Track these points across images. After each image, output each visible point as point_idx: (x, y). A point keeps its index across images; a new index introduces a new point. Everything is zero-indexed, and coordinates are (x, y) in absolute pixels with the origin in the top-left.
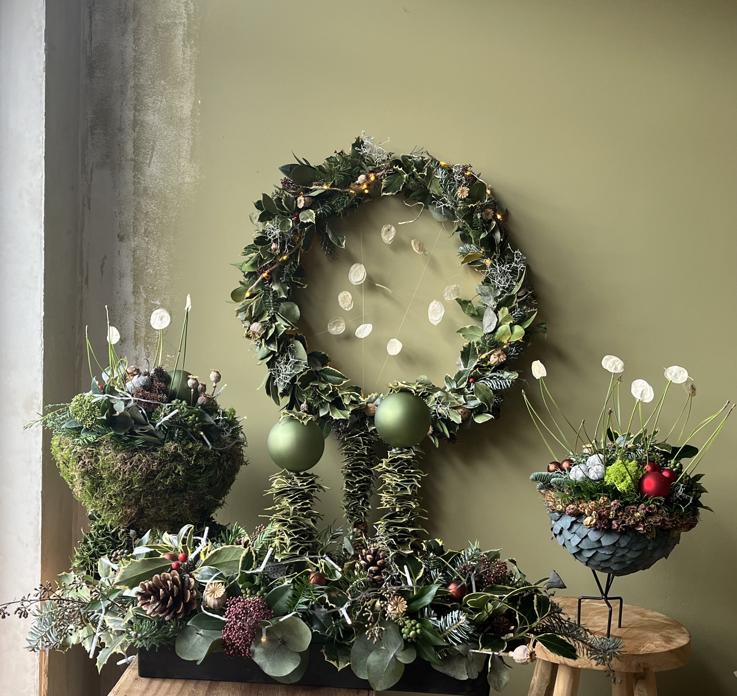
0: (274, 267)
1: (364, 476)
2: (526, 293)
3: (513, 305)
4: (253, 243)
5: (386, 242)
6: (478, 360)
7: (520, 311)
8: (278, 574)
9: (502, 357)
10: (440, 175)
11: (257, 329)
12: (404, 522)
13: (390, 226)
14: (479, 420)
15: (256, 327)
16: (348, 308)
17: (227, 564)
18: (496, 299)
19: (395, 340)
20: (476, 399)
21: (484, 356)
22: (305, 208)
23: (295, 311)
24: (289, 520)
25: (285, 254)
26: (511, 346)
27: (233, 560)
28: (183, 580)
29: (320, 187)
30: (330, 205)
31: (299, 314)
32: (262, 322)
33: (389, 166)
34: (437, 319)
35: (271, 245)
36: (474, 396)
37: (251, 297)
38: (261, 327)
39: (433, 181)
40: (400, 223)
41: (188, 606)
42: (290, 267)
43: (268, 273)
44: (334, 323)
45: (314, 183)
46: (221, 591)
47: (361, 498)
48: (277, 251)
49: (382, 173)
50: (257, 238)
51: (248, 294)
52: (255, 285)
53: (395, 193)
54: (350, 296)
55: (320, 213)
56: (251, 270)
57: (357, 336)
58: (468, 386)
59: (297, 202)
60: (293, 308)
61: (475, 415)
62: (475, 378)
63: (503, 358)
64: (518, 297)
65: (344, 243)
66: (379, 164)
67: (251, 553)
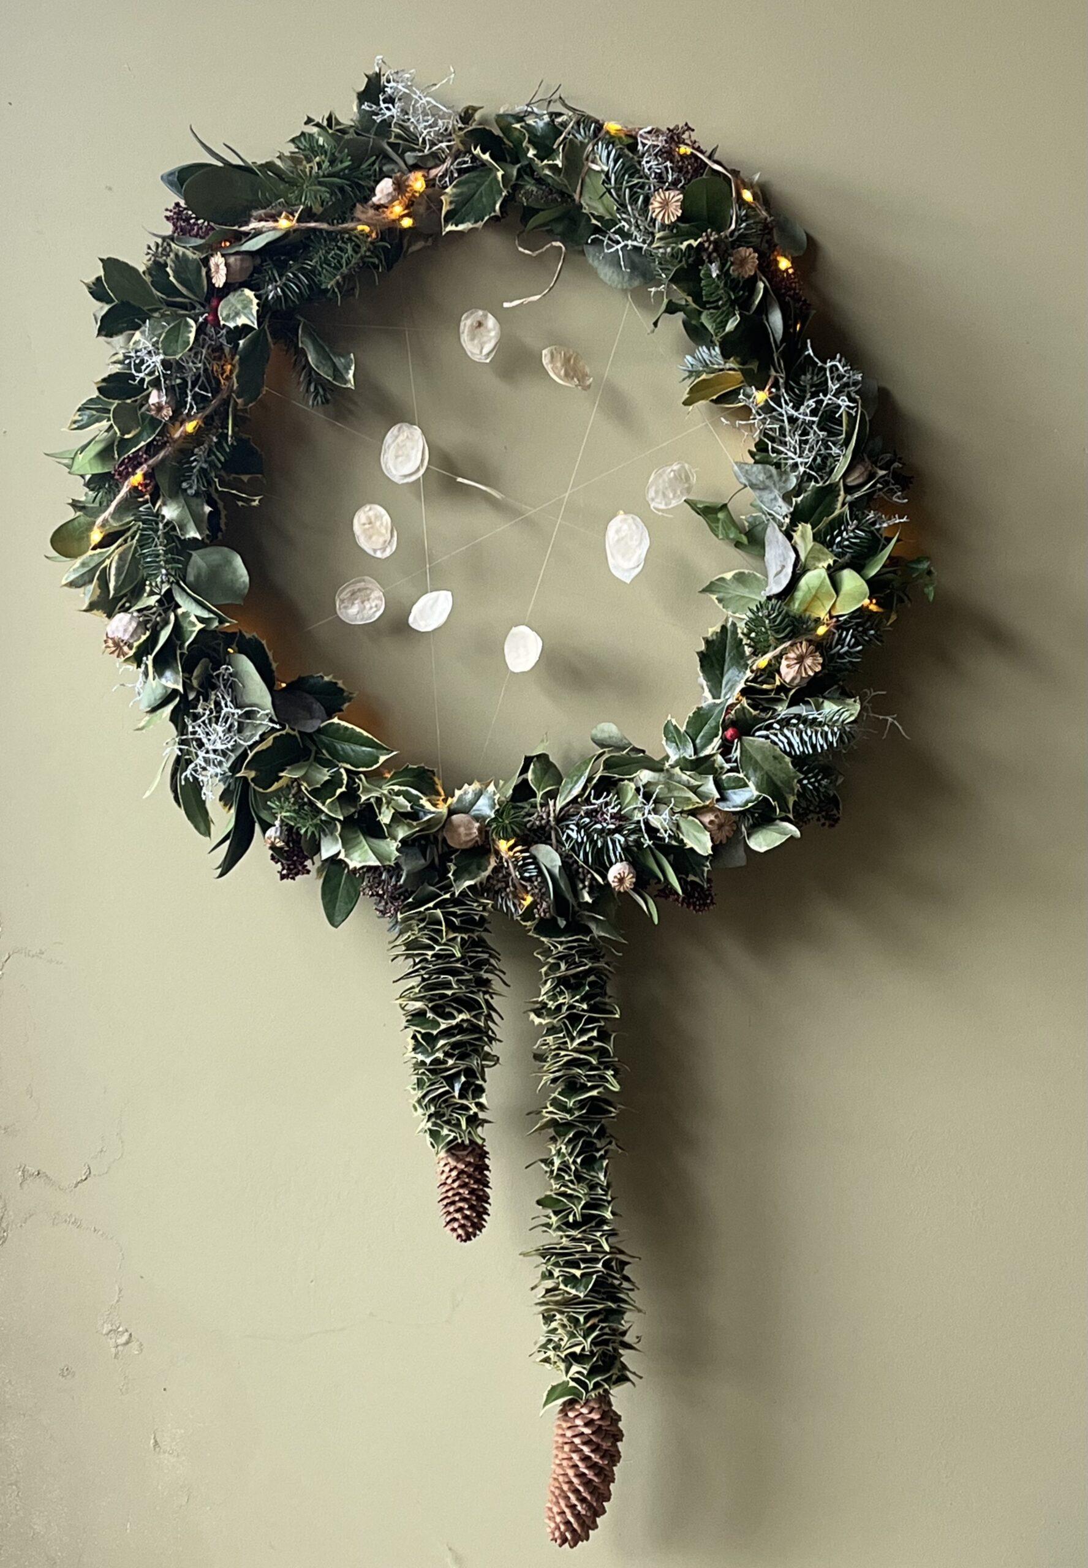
0: (161, 455)
1: (462, 1017)
2: (871, 476)
3: (837, 512)
4: (95, 394)
5: (476, 358)
6: (749, 674)
7: (857, 528)
9: (809, 661)
10: (602, 162)
11: (125, 631)
13: (480, 313)
14: (762, 842)
15: (122, 624)
16: (384, 550)
18: (787, 498)
19: (523, 629)
20: (746, 785)
21: (762, 662)
22: (230, 287)
23: (234, 571)
25: (189, 418)
26: (841, 626)
29: (271, 224)
30: (302, 270)
31: (246, 579)
32: (139, 611)
33: (461, 147)
34: (632, 564)
35: (148, 396)
36: (741, 775)
37: (105, 543)
38: (134, 624)
39: (587, 180)
40: (506, 305)
42: (210, 452)
43: (145, 476)
44: (353, 593)
45: (255, 213)
47: (457, 1075)
48: (164, 412)
49: (443, 167)
50: (104, 380)
51: (96, 536)
52: (112, 508)
53: (480, 224)
54: (387, 519)
55: (277, 298)
56: (99, 470)
57: (413, 626)
58: (726, 749)
59: (209, 270)
60: (229, 562)
61: (753, 829)
62: (742, 726)
63: (813, 665)
64: (849, 490)
65: (351, 372)
66: (433, 144)
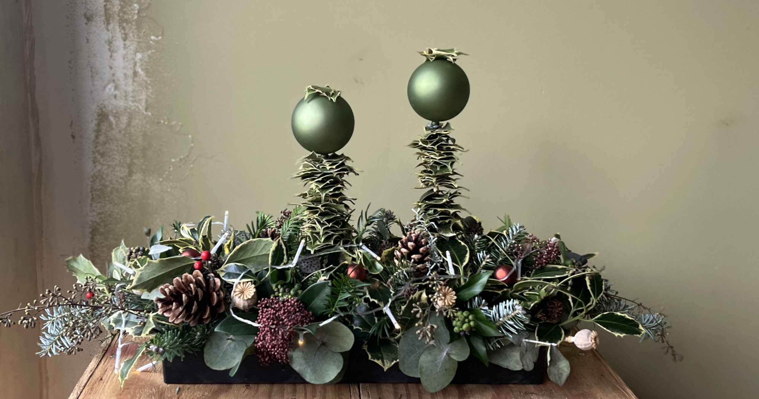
8: (312, 268)
12: (444, 204)
17: (255, 259)
24: (320, 206)
27: (261, 254)
28: (207, 280)
41: (214, 310)
46: (251, 291)
67: (281, 245)
